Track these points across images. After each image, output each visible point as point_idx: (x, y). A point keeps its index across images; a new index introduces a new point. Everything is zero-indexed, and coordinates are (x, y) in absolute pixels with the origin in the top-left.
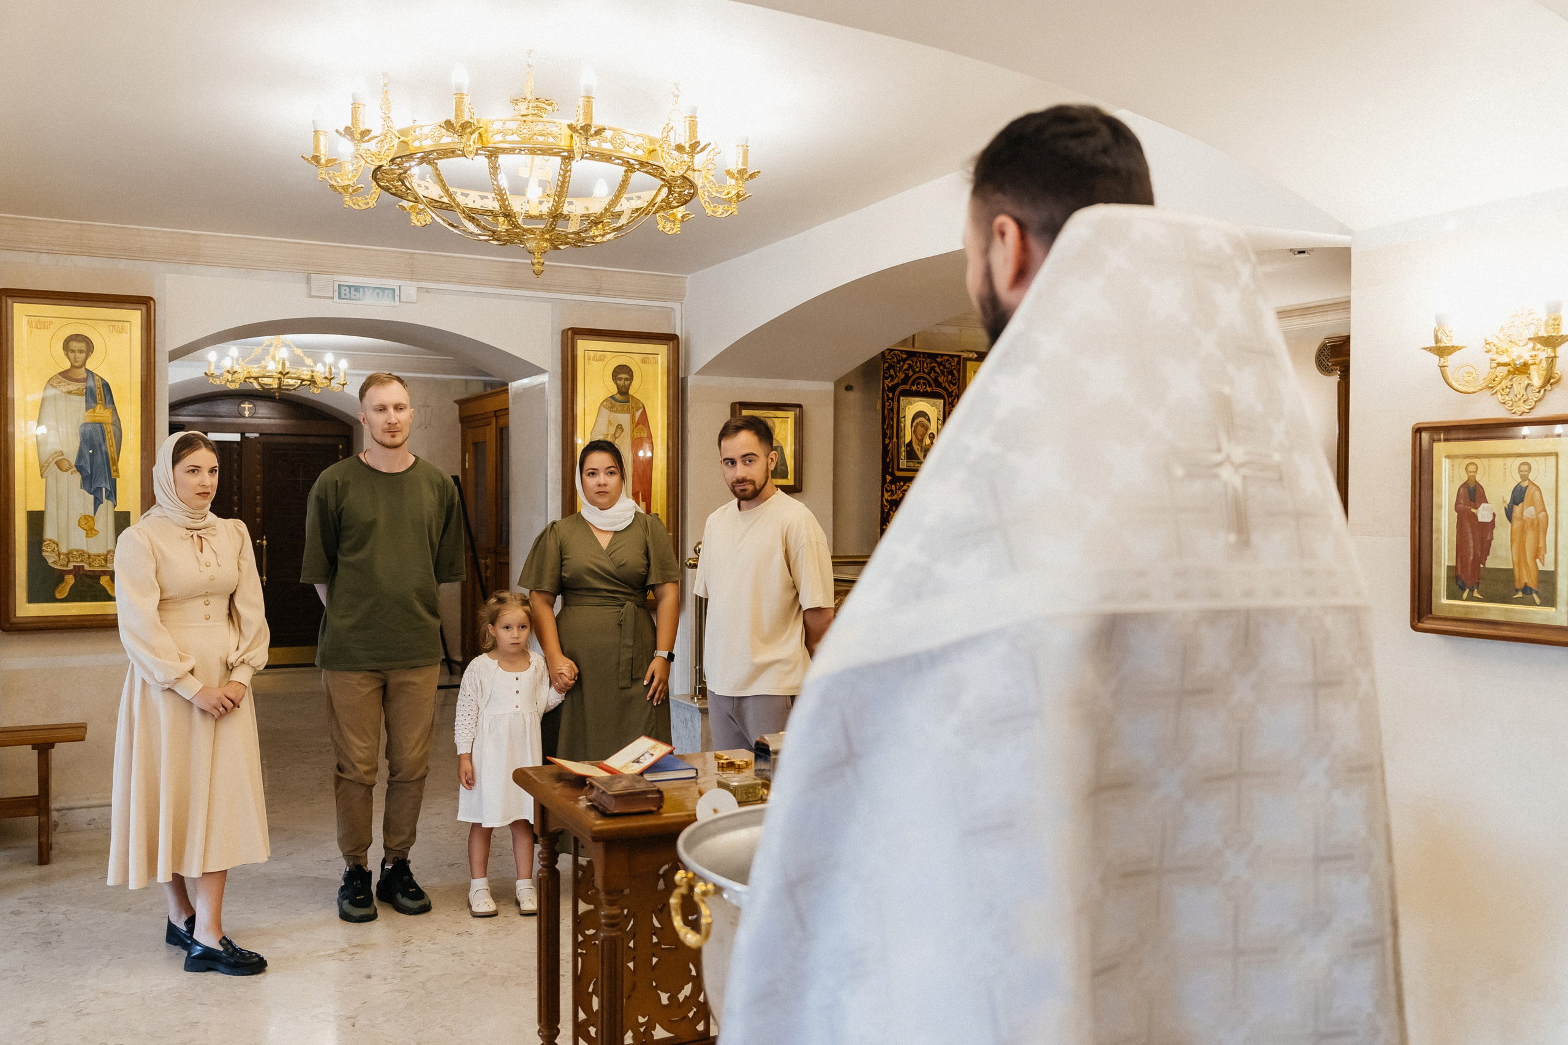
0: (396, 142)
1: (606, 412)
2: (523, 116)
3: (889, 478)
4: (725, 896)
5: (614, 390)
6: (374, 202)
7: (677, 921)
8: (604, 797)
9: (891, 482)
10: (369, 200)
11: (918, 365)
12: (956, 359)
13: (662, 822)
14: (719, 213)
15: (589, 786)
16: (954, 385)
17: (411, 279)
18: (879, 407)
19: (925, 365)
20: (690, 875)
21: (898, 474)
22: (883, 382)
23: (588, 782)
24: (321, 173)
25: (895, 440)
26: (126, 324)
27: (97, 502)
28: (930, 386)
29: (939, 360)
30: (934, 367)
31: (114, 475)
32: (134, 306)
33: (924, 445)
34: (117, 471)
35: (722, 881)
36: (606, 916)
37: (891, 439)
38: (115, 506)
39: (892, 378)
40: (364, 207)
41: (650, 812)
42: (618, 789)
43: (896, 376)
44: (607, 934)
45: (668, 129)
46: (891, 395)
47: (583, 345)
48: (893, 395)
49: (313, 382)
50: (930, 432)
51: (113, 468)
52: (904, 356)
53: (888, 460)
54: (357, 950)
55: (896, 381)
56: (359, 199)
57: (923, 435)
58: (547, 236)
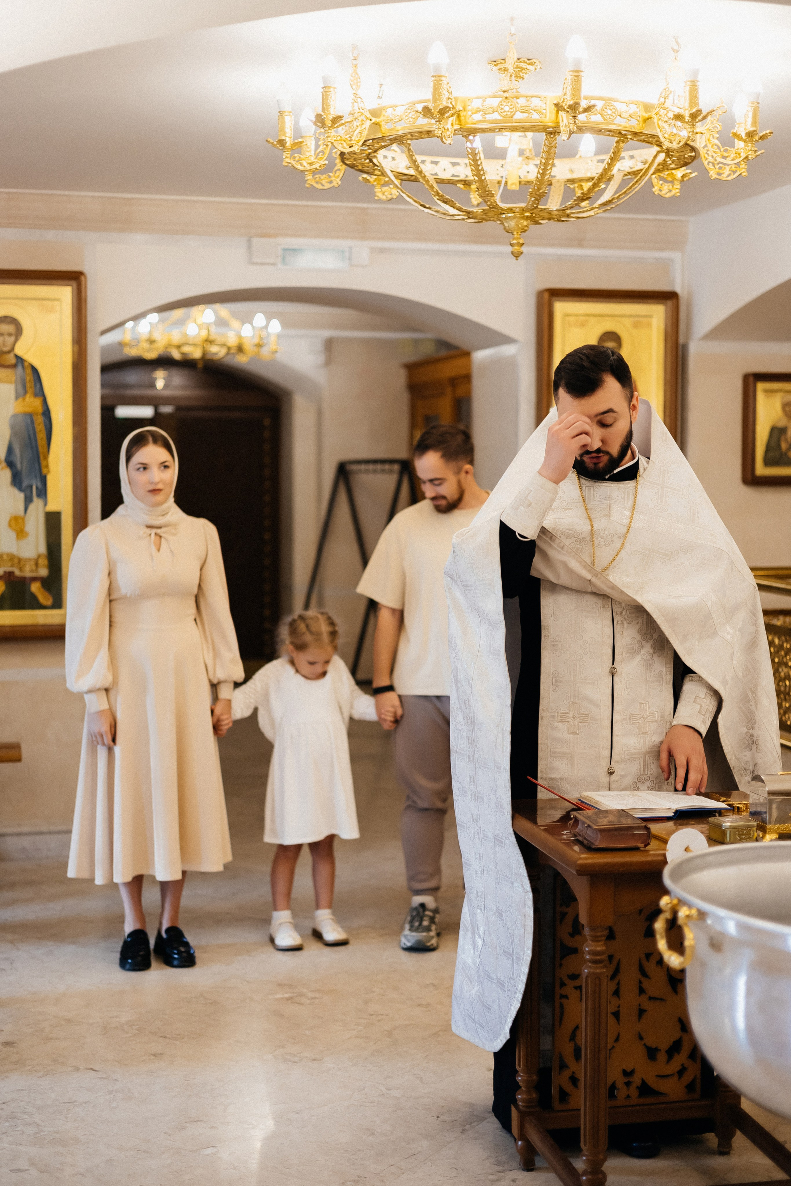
0: (368, 124)
2: (504, 92)
4: (709, 922)
6: (338, 180)
7: (662, 944)
8: (589, 832)
10: (333, 178)
13: (649, 859)
14: (725, 175)
15: (574, 820)
17: (363, 238)
20: (675, 901)
23: (572, 816)
24: (287, 157)
26: (56, 303)
27: (28, 500)
31: (44, 471)
32: (66, 282)
34: (47, 466)
35: (706, 906)
36: (589, 953)
38: (46, 504)
40: (328, 186)
41: (636, 849)
42: (604, 823)
44: (592, 970)
45: (666, 94)
47: (561, 308)
49: (240, 349)
51: (43, 463)
54: (317, 995)
56: (323, 177)
58: (527, 214)
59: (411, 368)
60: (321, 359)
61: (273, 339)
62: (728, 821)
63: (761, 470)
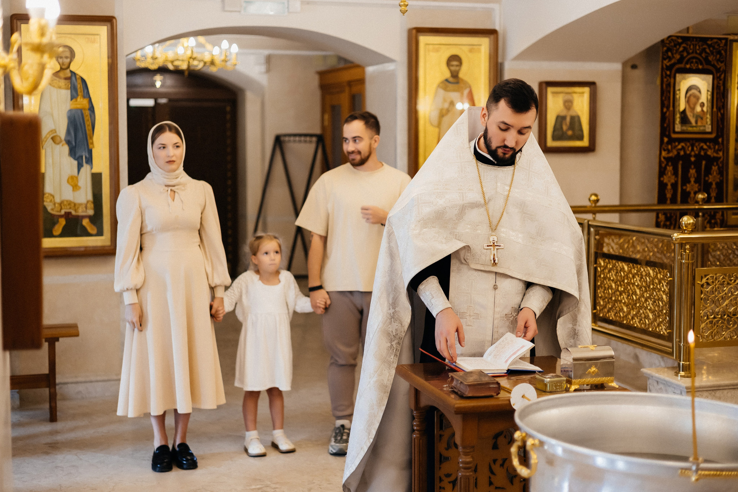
1: (441, 92)
3: (666, 140)
4: (546, 447)
5: (447, 74)
7: (516, 462)
8: (462, 386)
9: (668, 143)
11: (692, 47)
12: (724, 41)
13: (500, 403)
15: (451, 378)
16: (722, 62)
18: (658, 82)
19: (697, 47)
20: (524, 434)
21: (674, 136)
22: (662, 62)
23: (450, 376)
25: (671, 109)
26: (96, 37)
27: (80, 166)
28: (701, 64)
29: (709, 42)
30: (705, 49)
31: (91, 146)
32: (102, 23)
33: (695, 112)
34: (92, 143)
35: (544, 438)
36: (463, 463)
37: (668, 108)
38: (92, 168)
39: (670, 59)
41: (491, 397)
42: (471, 381)
43: (673, 57)
44: (464, 474)
46: (668, 73)
47: (423, 40)
48: (671, 72)
49: (212, 63)
50: (701, 101)
51: (90, 141)
52: (680, 41)
53: (665, 125)
54: (277, 486)
55: (673, 61)
57: (695, 104)
59: (322, 74)
60: (263, 68)
61: (234, 56)
62: (548, 378)
63: (550, 143)
